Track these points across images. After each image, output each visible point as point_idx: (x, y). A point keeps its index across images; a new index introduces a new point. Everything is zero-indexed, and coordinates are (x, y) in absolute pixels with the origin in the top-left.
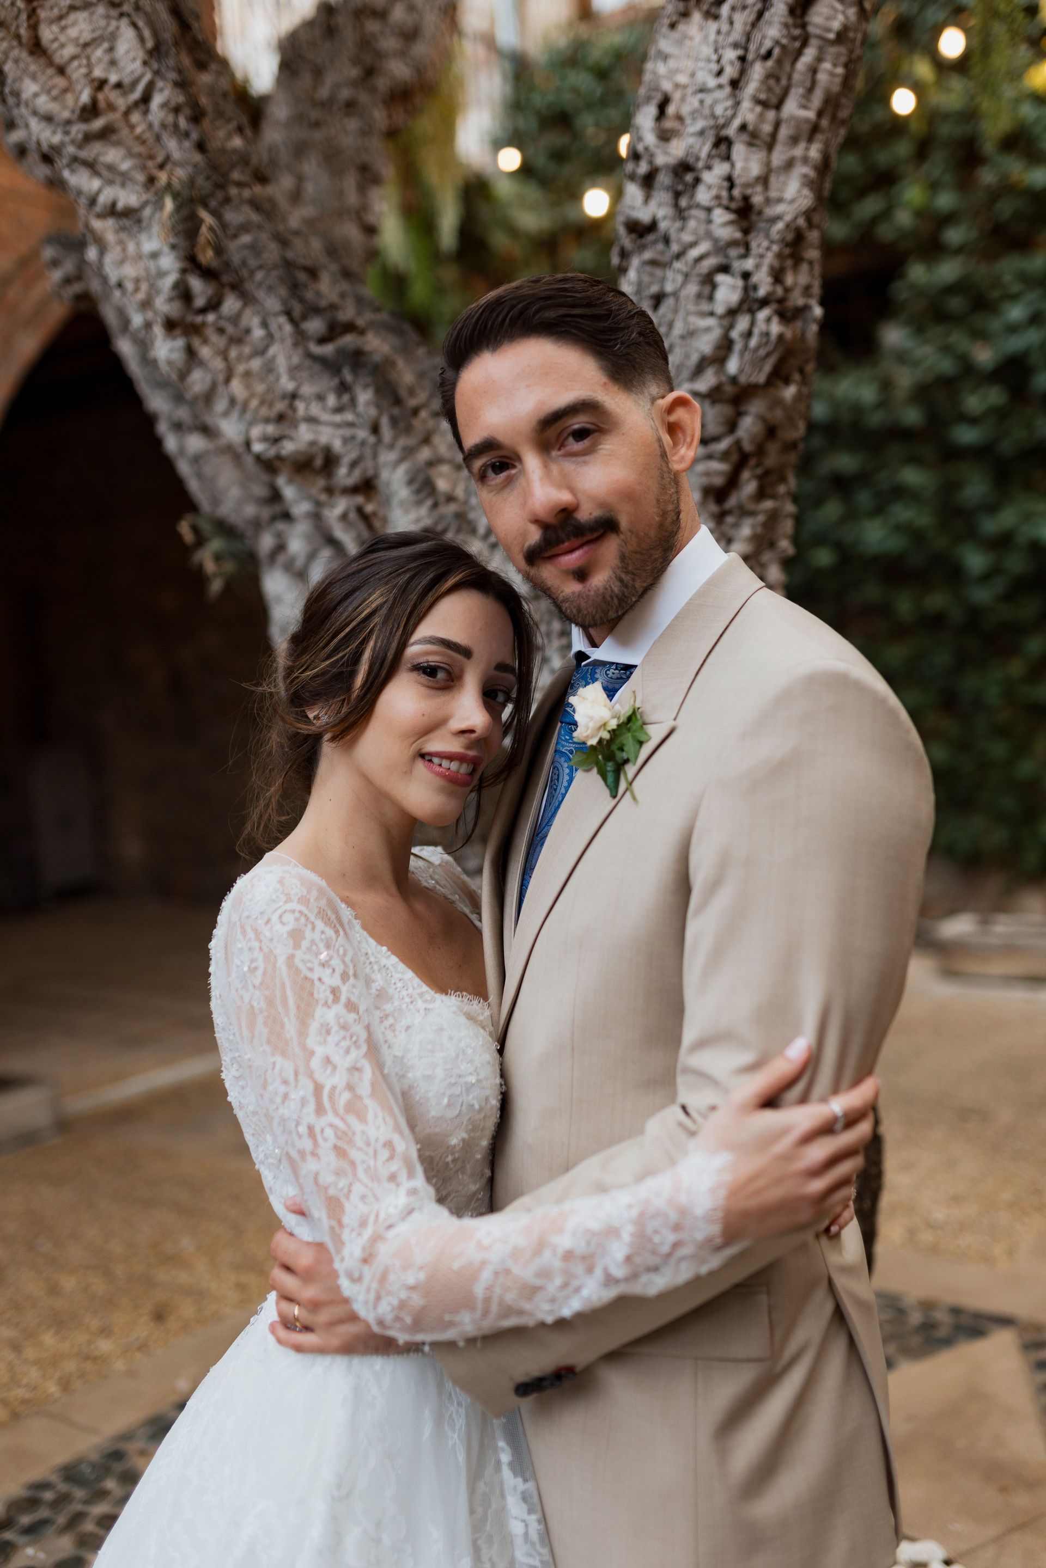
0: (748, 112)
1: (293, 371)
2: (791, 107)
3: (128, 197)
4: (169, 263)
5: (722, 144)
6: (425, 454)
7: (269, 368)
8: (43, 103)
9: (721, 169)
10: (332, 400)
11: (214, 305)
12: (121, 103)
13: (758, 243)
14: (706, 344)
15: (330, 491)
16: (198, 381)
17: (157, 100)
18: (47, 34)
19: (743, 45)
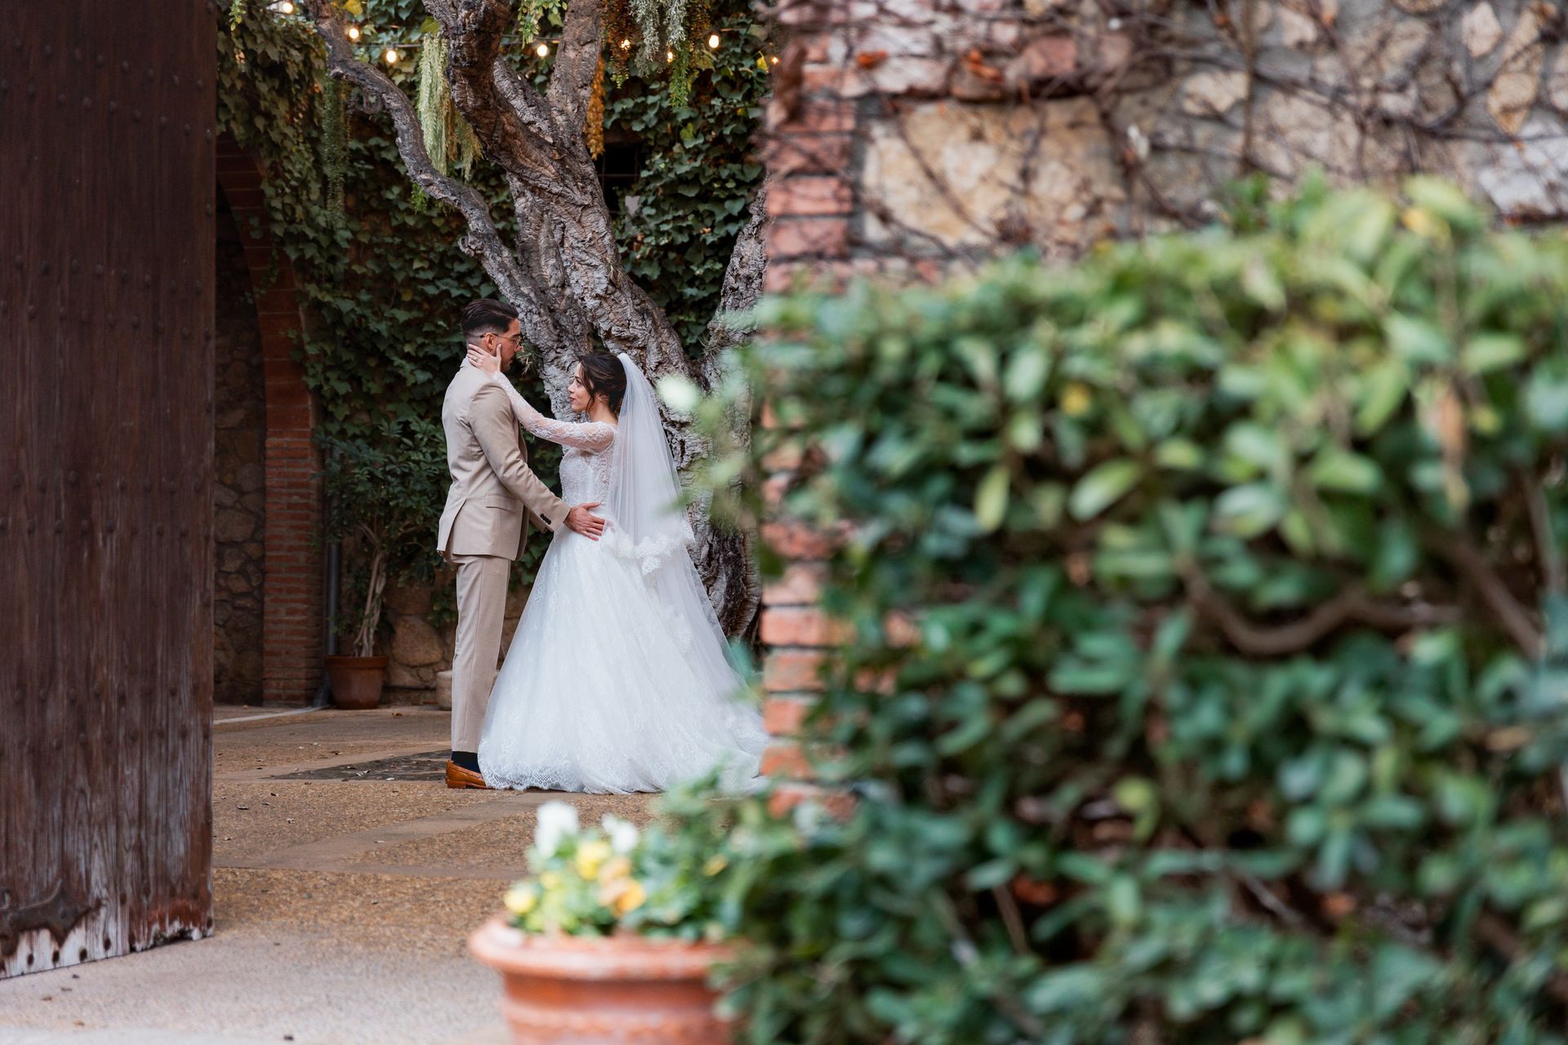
1: (631, 313)
3: (595, 262)
4: (605, 281)
6: (660, 340)
7: (624, 312)
8: (576, 235)
9: (759, 280)
10: (640, 322)
11: (612, 293)
12: (597, 237)
16: (600, 312)
17: (607, 238)
18: (583, 219)
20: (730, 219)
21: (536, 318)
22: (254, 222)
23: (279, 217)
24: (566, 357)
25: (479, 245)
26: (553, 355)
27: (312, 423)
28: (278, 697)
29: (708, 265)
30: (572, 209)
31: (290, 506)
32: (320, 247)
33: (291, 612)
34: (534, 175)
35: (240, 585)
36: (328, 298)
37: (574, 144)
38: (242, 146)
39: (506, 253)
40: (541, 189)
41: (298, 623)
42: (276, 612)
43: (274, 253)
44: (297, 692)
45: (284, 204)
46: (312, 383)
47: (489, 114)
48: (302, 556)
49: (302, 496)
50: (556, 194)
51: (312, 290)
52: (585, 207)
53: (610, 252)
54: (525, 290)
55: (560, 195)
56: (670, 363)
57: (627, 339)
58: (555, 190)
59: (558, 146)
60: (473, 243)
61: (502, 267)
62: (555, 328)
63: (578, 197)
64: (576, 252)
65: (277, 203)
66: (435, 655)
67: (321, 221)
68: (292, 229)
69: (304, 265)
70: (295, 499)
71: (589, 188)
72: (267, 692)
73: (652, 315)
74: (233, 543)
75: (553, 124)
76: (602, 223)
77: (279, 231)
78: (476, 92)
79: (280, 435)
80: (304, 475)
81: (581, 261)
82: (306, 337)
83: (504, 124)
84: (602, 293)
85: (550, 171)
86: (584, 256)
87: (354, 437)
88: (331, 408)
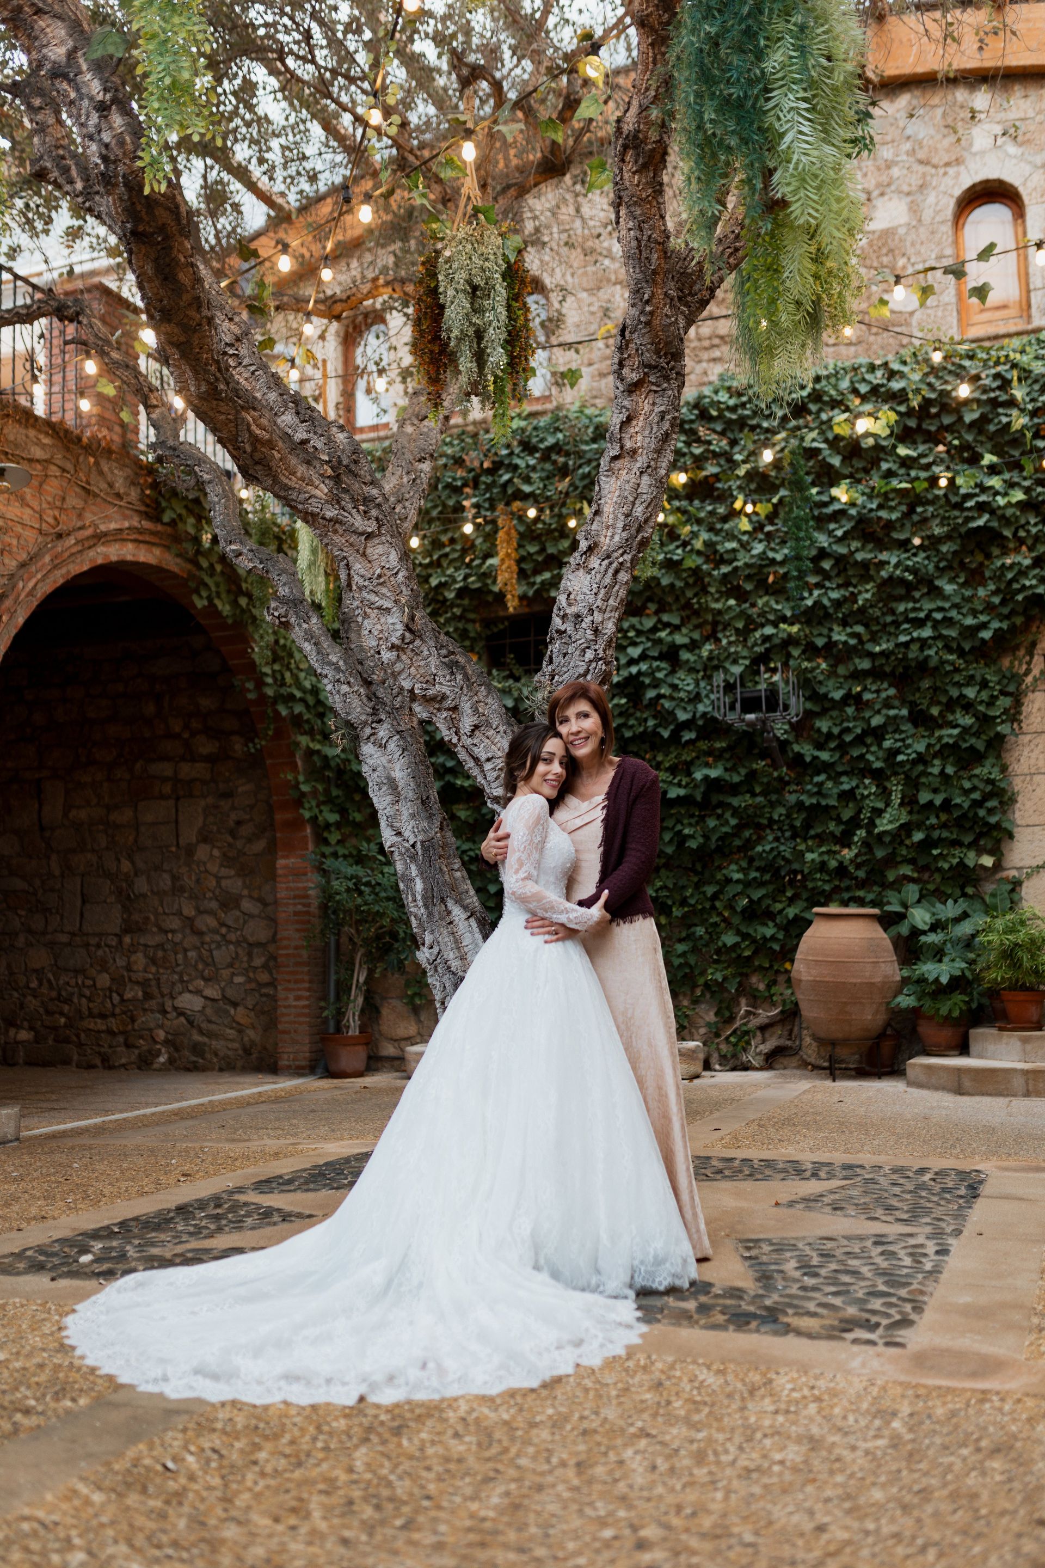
0: (599, 603)
1: (437, 666)
2: (611, 602)
3: (387, 604)
4: (400, 627)
5: (591, 611)
6: (475, 699)
7: (427, 665)
8: (362, 572)
9: (590, 618)
10: (448, 677)
11: (411, 642)
13: (600, 641)
14: (581, 670)
15: (439, 710)
16: (398, 667)
17: (400, 575)
18: (369, 551)
19: (599, 584)
20: (632, 662)
21: (345, 688)
22: (250, 685)
23: (269, 680)
24: (383, 732)
25: (282, 611)
26: (368, 731)
27: (311, 846)
28: (289, 1067)
29: (615, 701)
30: (353, 538)
31: (296, 914)
32: (307, 706)
33: (298, 998)
34: (302, 497)
35: (264, 977)
36: (318, 747)
37: (356, 462)
38: (230, 621)
39: (314, 620)
40: (312, 514)
41: (304, 1007)
42: (286, 999)
43: (269, 711)
44: (303, 1063)
45: (274, 671)
46: (307, 815)
47: (224, 408)
48: (305, 953)
49: (304, 905)
50: (330, 520)
51: (304, 740)
52: (369, 536)
53: (406, 591)
54: (333, 658)
55: (335, 521)
56: (489, 725)
57: (433, 699)
58: (330, 513)
59: (336, 464)
60: (276, 609)
61: (309, 636)
62: (370, 699)
63: (359, 522)
64: (365, 594)
65: (267, 670)
66: (412, 1030)
67: (307, 684)
68: (283, 691)
69: (297, 721)
70: (300, 908)
71: (374, 513)
72: (281, 1063)
73: (463, 668)
74: (259, 944)
75: (330, 441)
76: (394, 557)
77: (270, 692)
78: (196, 373)
79: (287, 857)
80: (306, 889)
81: (371, 605)
82: (301, 778)
83: (249, 425)
84: (397, 642)
85: (322, 491)
86: (373, 597)
87: (345, 856)
88: (326, 834)
